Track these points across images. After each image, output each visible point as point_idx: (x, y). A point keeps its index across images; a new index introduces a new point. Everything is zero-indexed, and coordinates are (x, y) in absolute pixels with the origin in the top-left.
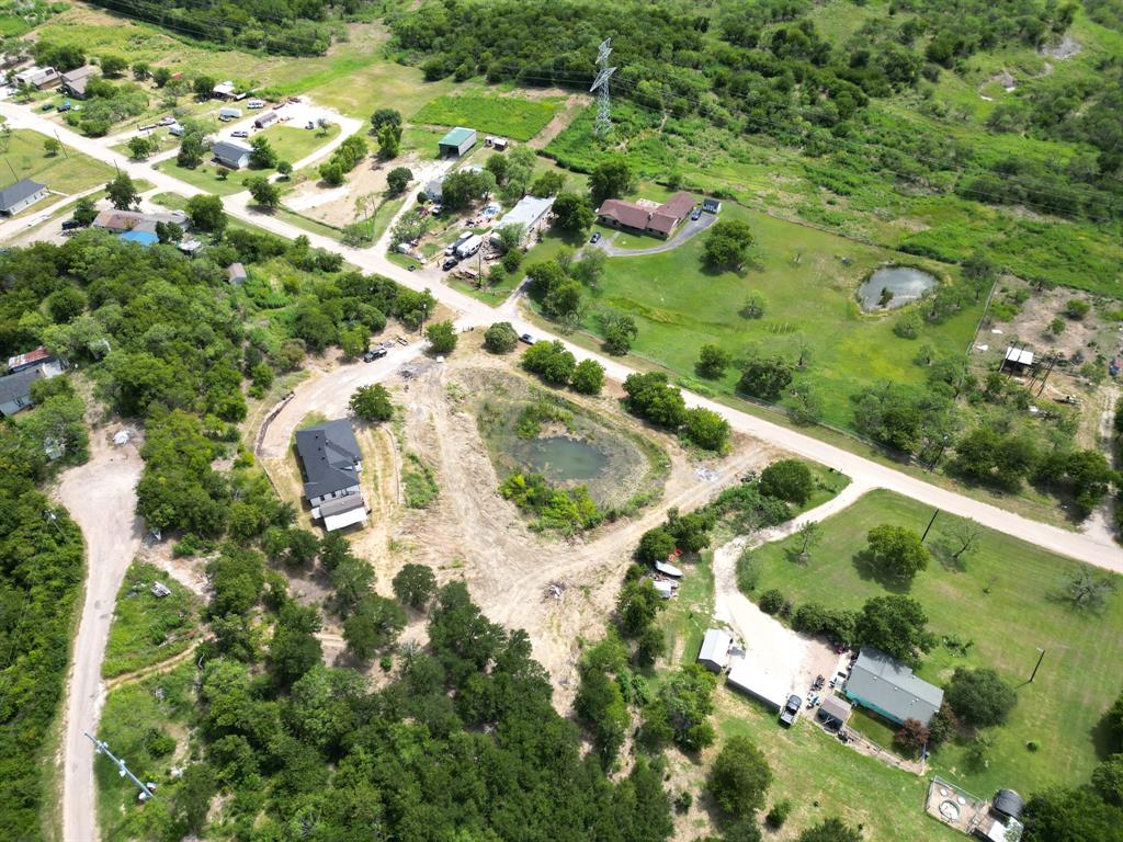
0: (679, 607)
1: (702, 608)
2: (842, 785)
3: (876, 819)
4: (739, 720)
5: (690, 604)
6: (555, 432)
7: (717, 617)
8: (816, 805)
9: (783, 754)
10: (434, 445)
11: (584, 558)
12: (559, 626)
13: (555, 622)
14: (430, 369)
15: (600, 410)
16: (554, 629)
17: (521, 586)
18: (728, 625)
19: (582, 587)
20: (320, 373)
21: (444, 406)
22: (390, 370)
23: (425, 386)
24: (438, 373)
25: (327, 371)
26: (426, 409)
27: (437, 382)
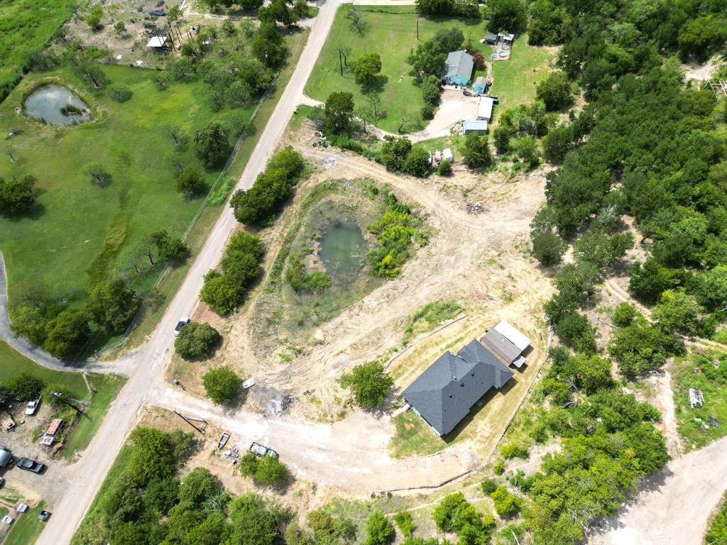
6: (315, 262)
12: (503, 194)
13: (500, 197)
14: (268, 387)
15: (281, 235)
17: (482, 225)
19: (465, 196)
20: (320, 493)
21: (317, 352)
22: (286, 424)
23: (295, 380)
24: (270, 377)
25: (314, 487)
26: (330, 363)
27: (284, 373)
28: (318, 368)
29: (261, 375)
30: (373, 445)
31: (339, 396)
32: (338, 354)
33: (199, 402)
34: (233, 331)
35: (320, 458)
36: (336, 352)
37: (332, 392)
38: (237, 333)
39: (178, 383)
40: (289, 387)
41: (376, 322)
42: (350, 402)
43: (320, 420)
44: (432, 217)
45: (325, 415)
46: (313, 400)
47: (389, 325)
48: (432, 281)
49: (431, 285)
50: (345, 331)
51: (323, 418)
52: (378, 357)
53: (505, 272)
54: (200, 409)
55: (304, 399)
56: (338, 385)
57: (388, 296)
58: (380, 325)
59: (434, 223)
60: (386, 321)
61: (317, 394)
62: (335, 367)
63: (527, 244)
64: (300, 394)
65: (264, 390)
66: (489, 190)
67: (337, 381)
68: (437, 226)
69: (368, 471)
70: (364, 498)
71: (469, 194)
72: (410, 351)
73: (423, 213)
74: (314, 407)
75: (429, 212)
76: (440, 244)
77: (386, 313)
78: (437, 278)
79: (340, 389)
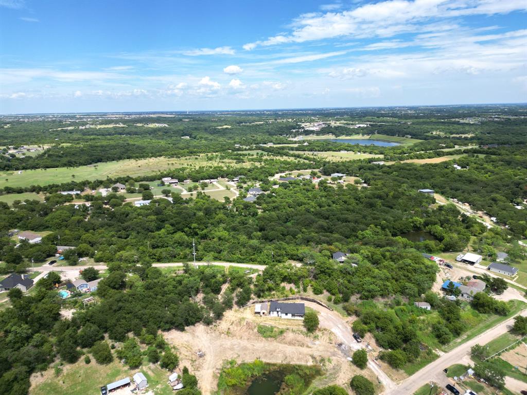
0: (164, 382)
1: (158, 389)
2: (75, 390)
3: (60, 390)
4: (117, 376)
5: (162, 386)
6: (284, 389)
7: (150, 392)
8: (80, 376)
9: (98, 381)
10: (290, 343)
11: (208, 369)
12: (186, 348)
13: (189, 348)
16: (186, 346)
17: (209, 347)
18: (145, 393)
20: (347, 320)
21: (316, 354)
22: (344, 340)
23: (332, 350)
24: (340, 357)
25: (347, 322)
26: (315, 346)
27: (334, 355)
28: (321, 348)
29: (343, 359)
30: (323, 318)
31: (321, 335)
32: (310, 347)
33: (373, 369)
34: (344, 382)
35: (340, 326)
36: (310, 349)
37: (323, 338)
38: (343, 380)
39: (379, 383)
40: (336, 349)
41: (287, 347)
42: (320, 330)
43: (333, 333)
44: (217, 367)
45: (330, 333)
46: (331, 340)
47: (284, 343)
48: (252, 346)
49: (254, 346)
50: (300, 354)
51: (331, 333)
52: (299, 334)
53: (231, 327)
54: (373, 367)
55: (333, 342)
56: (319, 338)
57: (271, 354)
58: (286, 345)
59: (220, 364)
60: (284, 345)
61: (328, 341)
62: (315, 344)
63: (211, 328)
64: (334, 344)
65: (345, 354)
66: (186, 354)
67: (318, 339)
68: (221, 362)
69: (329, 315)
70: (335, 312)
71: (194, 360)
72: (288, 326)
73: (217, 371)
74: (332, 338)
75: (214, 369)
76: (230, 356)
77: (280, 348)
78: (249, 346)
79: (320, 336)
